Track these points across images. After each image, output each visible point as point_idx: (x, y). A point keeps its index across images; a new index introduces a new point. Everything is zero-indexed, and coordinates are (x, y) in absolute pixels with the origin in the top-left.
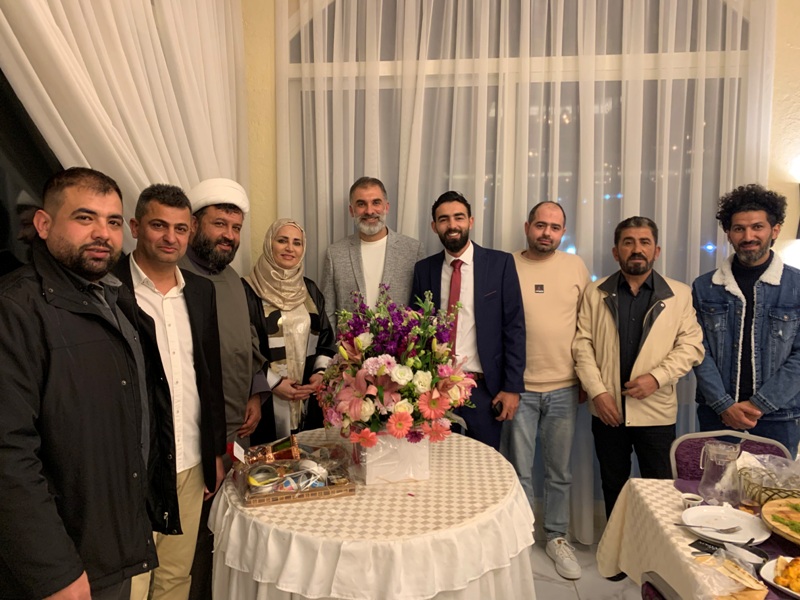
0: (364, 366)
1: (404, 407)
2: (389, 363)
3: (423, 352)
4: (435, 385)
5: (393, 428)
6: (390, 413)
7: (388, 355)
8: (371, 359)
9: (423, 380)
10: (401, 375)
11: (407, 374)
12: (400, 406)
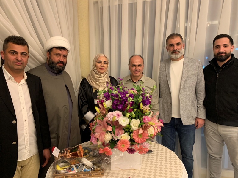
0: (107, 116)
1: (125, 137)
2: (118, 115)
3: (136, 110)
4: (140, 126)
5: (120, 147)
6: (118, 140)
7: (118, 111)
8: (110, 113)
9: (135, 124)
10: (124, 121)
11: (126, 121)
12: (123, 136)
